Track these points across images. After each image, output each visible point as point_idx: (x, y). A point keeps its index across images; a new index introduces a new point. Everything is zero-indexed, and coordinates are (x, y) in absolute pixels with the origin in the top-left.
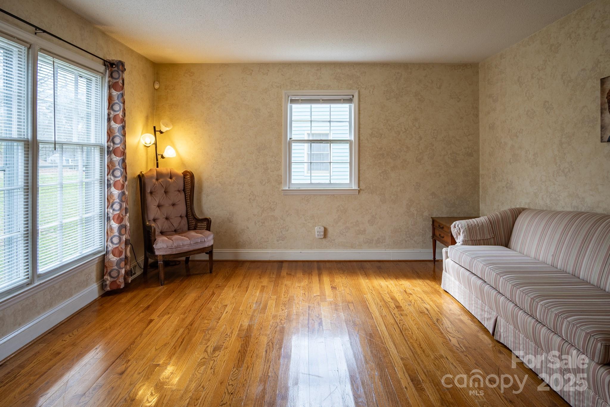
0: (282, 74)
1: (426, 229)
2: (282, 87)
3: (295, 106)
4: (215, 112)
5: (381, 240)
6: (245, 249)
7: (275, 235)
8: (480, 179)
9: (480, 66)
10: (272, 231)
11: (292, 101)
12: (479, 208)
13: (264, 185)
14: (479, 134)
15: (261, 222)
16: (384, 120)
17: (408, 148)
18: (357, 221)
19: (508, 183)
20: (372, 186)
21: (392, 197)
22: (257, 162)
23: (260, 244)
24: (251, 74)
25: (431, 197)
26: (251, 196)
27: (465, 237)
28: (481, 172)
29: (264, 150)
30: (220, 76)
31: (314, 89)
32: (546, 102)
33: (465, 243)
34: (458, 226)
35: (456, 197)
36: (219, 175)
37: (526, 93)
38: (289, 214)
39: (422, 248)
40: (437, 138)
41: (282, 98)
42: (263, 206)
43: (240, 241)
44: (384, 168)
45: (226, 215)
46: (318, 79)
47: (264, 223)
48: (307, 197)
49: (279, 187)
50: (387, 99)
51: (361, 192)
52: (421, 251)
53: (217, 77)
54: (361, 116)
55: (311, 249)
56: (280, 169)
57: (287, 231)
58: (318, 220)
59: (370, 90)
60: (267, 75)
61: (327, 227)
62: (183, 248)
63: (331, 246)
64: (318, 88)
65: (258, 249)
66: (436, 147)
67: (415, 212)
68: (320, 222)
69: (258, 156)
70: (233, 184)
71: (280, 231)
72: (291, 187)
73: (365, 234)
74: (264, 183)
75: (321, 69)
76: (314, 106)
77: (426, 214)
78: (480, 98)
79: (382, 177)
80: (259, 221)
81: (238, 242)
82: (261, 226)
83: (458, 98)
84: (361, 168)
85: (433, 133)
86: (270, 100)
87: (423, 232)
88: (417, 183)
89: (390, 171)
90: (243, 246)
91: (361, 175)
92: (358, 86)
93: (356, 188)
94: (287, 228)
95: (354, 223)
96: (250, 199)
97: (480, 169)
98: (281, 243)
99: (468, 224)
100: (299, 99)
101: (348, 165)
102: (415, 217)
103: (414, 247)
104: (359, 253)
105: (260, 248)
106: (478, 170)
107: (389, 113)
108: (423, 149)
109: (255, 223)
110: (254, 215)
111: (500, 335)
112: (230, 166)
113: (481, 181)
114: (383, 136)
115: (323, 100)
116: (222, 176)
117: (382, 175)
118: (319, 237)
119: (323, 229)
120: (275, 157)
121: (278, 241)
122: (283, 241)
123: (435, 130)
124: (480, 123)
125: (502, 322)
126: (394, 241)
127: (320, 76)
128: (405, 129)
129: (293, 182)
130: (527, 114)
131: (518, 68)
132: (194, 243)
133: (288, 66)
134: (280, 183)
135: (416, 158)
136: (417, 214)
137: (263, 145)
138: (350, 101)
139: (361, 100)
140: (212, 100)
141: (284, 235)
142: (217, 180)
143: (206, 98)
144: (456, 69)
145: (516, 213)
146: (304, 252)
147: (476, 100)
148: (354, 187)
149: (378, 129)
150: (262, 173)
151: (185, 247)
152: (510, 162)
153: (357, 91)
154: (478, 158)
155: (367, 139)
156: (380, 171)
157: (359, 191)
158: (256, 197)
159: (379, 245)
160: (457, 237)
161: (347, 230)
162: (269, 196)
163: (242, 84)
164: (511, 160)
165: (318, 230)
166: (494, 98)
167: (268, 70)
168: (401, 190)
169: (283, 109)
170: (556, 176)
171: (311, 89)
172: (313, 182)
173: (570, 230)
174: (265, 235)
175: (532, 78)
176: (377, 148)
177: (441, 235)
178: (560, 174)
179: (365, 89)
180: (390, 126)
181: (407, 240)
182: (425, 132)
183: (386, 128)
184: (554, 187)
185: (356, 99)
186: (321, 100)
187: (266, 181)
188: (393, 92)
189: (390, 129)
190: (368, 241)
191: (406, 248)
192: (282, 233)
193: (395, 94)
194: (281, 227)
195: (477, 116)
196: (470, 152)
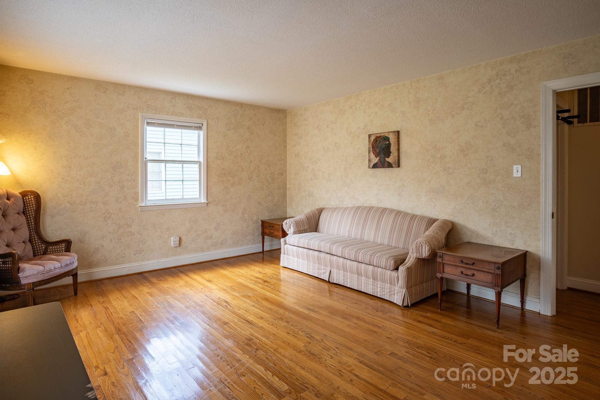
0: (138, 97)
1: (255, 230)
2: (138, 109)
3: (149, 129)
4: (62, 126)
5: (224, 242)
6: (99, 268)
7: (132, 249)
8: (288, 191)
9: (288, 112)
10: (129, 246)
11: (148, 123)
12: (287, 211)
13: (120, 202)
14: (286, 159)
15: (117, 239)
16: (226, 146)
17: (242, 169)
18: (206, 229)
19: (309, 193)
20: (217, 199)
21: (232, 207)
22: (112, 180)
23: (116, 261)
24: (105, 92)
25: (258, 205)
26: (106, 214)
27: (294, 229)
28: (288, 186)
29: (120, 168)
30: (68, 89)
31: (169, 115)
32: (336, 143)
33: (295, 233)
34: (289, 223)
35: (273, 205)
36: (68, 194)
37: (323, 136)
38: (146, 228)
39: (253, 244)
40: (261, 162)
41: (138, 119)
42: (120, 223)
43: (94, 261)
44: (226, 185)
45: (77, 235)
46: (173, 106)
47: (120, 239)
48: (163, 211)
49: (135, 204)
50: (228, 130)
51: (209, 204)
52: (252, 247)
53: (65, 89)
54: (209, 142)
55: (167, 258)
56: (136, 187)
57: (144, 244)
58: (174, 231)
59: (216, 121)
60: (123, 96)
61: (181, 236)
62: (55, 271)
63: (185, 252)
64: (172, 115)
65: (115, 265)
66: (261, 169)
67: (248, 218)
68: (175, 233)
69: (113, 174)
70: (85, 203)
71: (137, 245)
72: (147, 203)
73: (212, 239)
74: (120, 200)
75: (175, 98)
76: (167, 130)
77: (255, 218)
78: (287, 135)
79: (224, 192)
80: (114, 239)
81: (92, 262)
82: (117, 242)
83: (275, 133)
84: (208, 185)
85: (259, 158)
86: (126, 121)
87: (253, 232)
88: (249, 195)
89: (230, 186)
90: (97, 265)
91: (208, 190)
92: (206, 117)
93: (205, 201)
94: (144, 241)
95: (203, 231)
96: (104, 218)
97: (288, 184)
98: (138, 256)
99: (295, 221)
100: (155, 123)
101: (198, 183)
102: (248, 222)
103: (247, 244)
104: (208, 255)
105: (117, 264)
106: (286, 184)
107: (229, 141)
108: (252, 170)
109: (111, 240)
110: (110, 233)
111: (334, 279)
112: (81, 184)
113: (288, 193)
114: (225, 159)
115: (177, 125)
116: (71, 195)
117: (224, 190)
118: (175, 246)
119: (178, 239)
120: (132, 176)
121: (135, 255)
122: (140, 254)
123: (260, 155)
124: (287, 152)
125: (334, 271)
126: (233, 242)
127: (175, 104)
128: (241, 154)
129: (149, 198)
130: (324, 149)
131: (317, 119)
132: (64, 265)
133: (145, 90)
134: (137, 200)
135: (248, 177)
136: (249, 219)
137: (119, 164)
138: (200, 128)
139: (209, 128)
140: (58, 114)
141: (141, 248)
142: (64, 199)
143: (50, 111)
144: (274, 112)
145: (320, 211)
146: (161, 261)
147: (285, 136)
148: (203, 200)
149: (222, 154)
150: (118, 191)
151: (57, 271)
152: (311, 179)
153: (206, 120)
154: (286, 177)
155: (213, 161)
156: (223, 187)
157: (207, 203)
158: (111, 215)
159: (222, 246)
160: (288, 230)
161: (198, 237)
162: (125, 213)
163: (95, 100)
164: (312, 178)
165: (173, 241)
166: (299, 136)
167: (124, 92)
168: (238, 201)
169: (140, 130)
170: (343, 187)
171: (166, 115)
172: (167, 198)
173: (356, 216)
174: (122, 251)
175: (328, 127)
176: (221, 169)
177: (271, 232)
178: (345, 186)
179: (212, 120)
180: (230, 151)
181: (242, 239)
182: (254, 157)
183: (228, 153)
184: (341, 194)
185: (205, 127)
186: (175, 126)
187: (123, 198)
188: (232, 124)
189: (231, 154)
190: (214, 244)
191: (242, 245)
192: (139, 247)
193: (234, 126)
194: (138, 241)
195: (285, 147)
196: (282, 172)
